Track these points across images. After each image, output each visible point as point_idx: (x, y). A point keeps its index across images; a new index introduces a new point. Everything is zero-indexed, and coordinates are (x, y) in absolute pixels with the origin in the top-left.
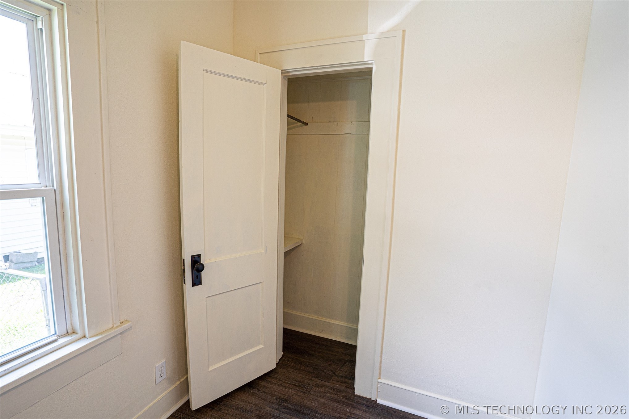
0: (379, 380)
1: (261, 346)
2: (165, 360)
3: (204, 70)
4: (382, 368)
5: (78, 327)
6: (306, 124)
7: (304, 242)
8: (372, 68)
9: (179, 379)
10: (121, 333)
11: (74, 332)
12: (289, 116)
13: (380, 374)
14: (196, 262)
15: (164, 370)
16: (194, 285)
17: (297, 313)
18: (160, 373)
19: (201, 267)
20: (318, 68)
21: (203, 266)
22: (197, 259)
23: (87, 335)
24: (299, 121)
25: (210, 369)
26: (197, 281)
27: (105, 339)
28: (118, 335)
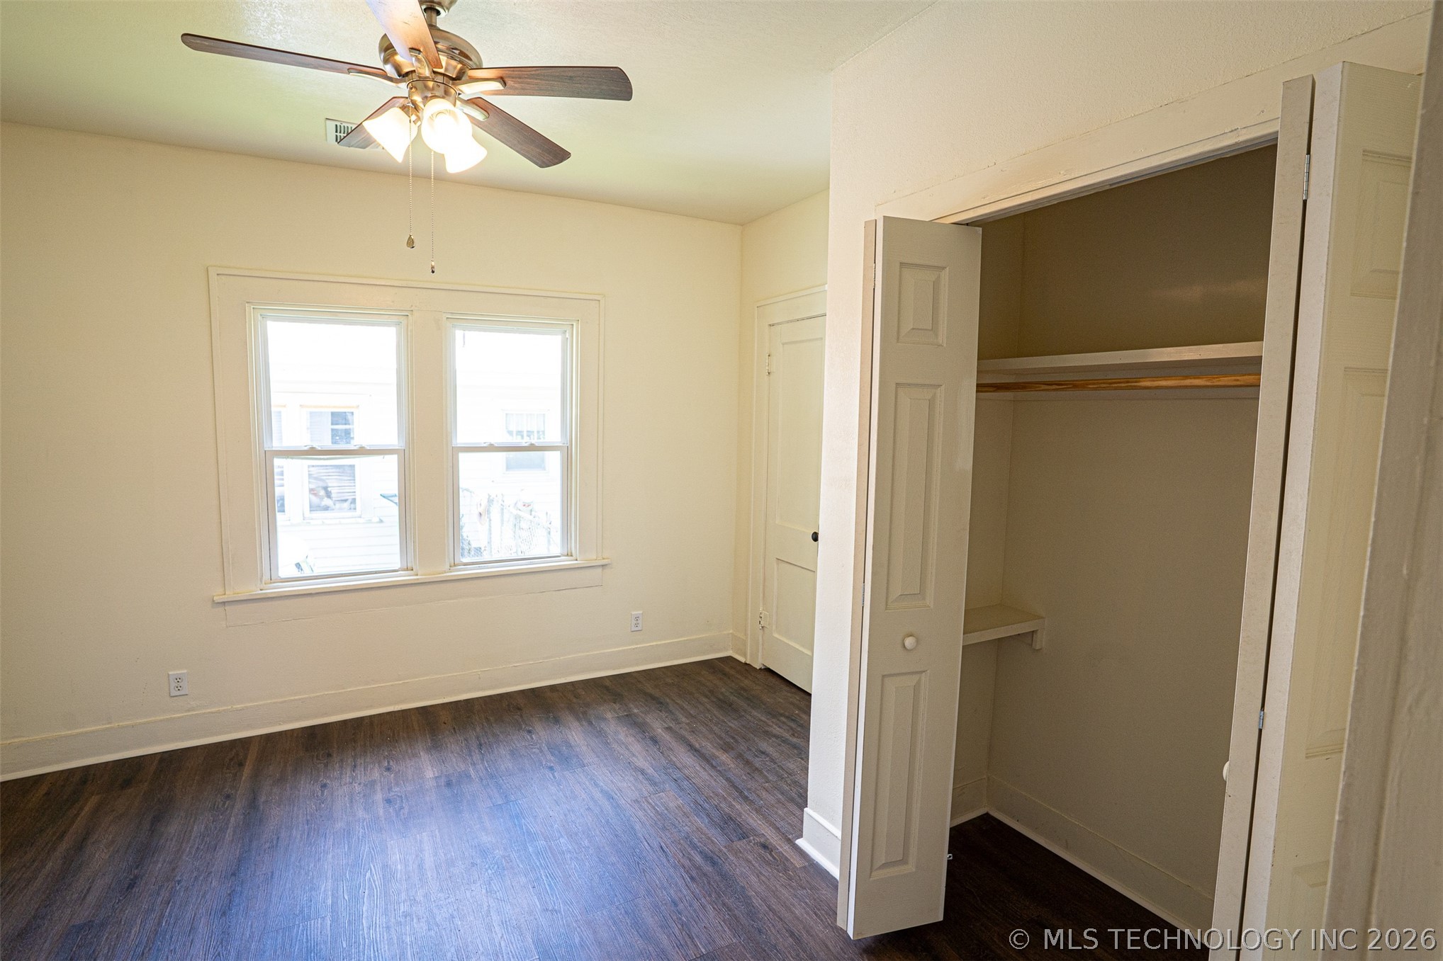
2: (641, 612)
5: (573, 551)
10: (603, 566)
11: (572, 556)
15: (640, 620)
18: (635, 622)
23: (578, 559)
27: (585, 566)
28: (599, 566)
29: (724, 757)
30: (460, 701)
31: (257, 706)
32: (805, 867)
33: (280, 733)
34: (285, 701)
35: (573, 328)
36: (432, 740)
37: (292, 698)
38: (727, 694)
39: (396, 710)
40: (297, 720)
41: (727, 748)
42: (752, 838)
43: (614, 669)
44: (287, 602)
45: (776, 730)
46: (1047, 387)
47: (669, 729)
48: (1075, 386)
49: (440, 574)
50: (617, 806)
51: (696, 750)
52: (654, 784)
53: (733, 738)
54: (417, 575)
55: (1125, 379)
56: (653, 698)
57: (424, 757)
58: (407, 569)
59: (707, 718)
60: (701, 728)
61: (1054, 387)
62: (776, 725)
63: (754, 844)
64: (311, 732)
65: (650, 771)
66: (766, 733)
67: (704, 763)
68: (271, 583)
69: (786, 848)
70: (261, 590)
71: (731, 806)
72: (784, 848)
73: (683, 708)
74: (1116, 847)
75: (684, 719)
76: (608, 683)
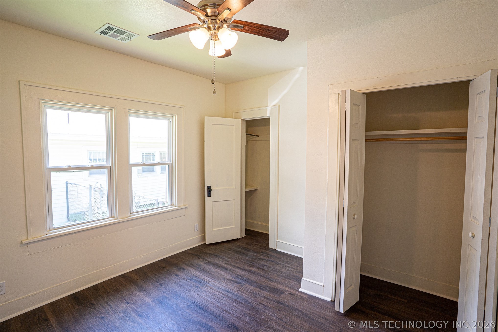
0: (277, 240)
1: (234, 226)
2: (198, 224)
3: (212, 124)
4: (278, 236)
5: (174, 203)
6: (258, 136)
7: (258, 188)
8: (270, 118)
9: (202, 234)
10: (185, 208)
11: (173, 205)
12: (246, 134)
13: (277, 238)
14: (209, 188)
15: (197, 226)
16: (208, 196)
17: (256, 222)
18: (196, 228)
19: (210, 190)
20: (253, 118)
21: (211, 190)
22: (209, 187)
23: (177, 206)
24: (254, 135)
25: (213, 230)
26: (209, 195)
27: (180, 208)
28: (184, 208)
29: (254, 269)
30: (136, 269)
31: (44, 290)
32: (308, 297)
33: (57, 301)
34: (59, 285)
35: (173, 118)
36: (137, 287)
37: (62, 283)
38: (236, 248)
39: (110, 278)
40: (65, 293)
41: (253, 266)
42: (285, 292)
43: (190, 247)
44: (60, 238)
45: (262, 257)
46: (369, 140)
47: (226, 264)
48: (378, 140)
49: (127, 217)
50: (234, 294)
51: (243, 269)
52: (239, 283)
53: (251, 263)
54: (117, 219)
55: (396, 138)
56: (212, 254)
57: (141, 295)
58: (112, 217)
59: (236, 257)
60: (237, 261)
61: (372, 140)
62: (260, 255)
63: (288, 294)
64: (74, 296)
65: (233, 279)
66: (259, 259)
67: (249, 273)
68: (49, 231)
69: (298, 293)
70: (46, 235)
71: (270, 284)
72: (297, 293)
73: (225, 256)
74: (384, 269)
75: (229, 260)
76: (190, 252)
